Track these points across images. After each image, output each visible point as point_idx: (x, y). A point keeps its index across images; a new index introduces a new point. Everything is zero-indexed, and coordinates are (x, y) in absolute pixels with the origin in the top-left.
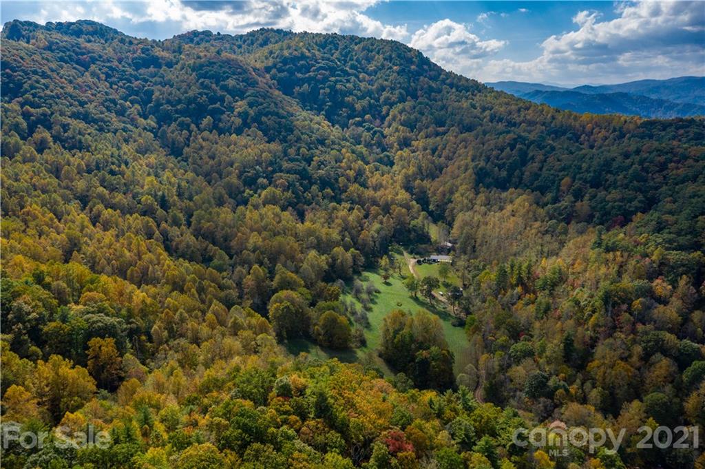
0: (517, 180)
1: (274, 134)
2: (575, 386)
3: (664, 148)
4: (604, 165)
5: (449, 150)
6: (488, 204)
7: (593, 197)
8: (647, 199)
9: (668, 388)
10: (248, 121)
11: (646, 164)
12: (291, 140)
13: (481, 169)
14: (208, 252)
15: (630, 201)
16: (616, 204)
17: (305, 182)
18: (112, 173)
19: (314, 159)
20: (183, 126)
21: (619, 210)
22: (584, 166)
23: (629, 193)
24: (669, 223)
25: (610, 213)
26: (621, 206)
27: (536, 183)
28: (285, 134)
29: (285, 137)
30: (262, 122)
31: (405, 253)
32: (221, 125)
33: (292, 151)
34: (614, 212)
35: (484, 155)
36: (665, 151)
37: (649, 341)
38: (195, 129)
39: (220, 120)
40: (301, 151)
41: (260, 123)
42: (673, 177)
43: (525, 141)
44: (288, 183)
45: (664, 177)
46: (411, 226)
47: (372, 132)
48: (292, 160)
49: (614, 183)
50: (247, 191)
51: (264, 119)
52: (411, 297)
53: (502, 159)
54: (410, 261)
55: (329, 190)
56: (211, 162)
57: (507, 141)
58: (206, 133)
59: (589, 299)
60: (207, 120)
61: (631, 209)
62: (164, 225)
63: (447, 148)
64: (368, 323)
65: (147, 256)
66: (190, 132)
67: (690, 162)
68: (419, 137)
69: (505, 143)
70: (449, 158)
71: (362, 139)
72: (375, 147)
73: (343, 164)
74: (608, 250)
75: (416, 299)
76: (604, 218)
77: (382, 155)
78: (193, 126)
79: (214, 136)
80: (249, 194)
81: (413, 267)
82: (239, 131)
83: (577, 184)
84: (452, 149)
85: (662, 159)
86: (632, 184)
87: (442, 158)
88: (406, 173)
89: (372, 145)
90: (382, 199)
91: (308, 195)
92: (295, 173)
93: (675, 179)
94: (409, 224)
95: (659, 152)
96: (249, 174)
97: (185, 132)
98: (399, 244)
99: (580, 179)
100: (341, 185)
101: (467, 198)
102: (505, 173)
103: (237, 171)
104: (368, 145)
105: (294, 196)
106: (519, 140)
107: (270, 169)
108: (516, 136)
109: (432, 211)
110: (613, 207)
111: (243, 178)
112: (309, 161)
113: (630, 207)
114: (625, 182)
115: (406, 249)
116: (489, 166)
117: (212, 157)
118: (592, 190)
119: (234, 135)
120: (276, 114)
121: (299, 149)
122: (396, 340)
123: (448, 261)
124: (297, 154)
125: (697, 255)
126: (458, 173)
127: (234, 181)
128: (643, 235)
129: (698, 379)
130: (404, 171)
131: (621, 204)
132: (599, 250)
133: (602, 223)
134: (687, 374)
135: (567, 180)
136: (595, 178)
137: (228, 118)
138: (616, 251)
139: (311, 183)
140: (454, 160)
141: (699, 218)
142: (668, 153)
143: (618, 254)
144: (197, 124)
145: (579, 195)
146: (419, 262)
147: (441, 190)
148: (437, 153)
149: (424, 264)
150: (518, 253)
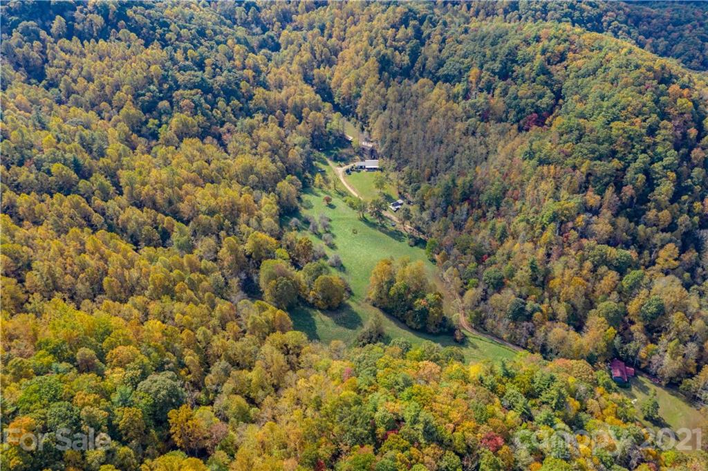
0: (421, 66)
1: (148, 33)
2: (546, 305)
3: (562, 35)
4: (509, 54)
5: (339, 28)
6: (401, 100)
7: (505, 92)
8: (554, 93)
9: (615, 295)
10: (111, 19)
11: (548, 55)
12: (170, 39)
13: (384, 56)
14: (159, 224)
15: (541, 97)
16: (529, 100)
17: (210, 96)
19: (206, 61)
20: (30, 35)
21: (532, 107)
22: (489, 53)
23: (539, 88)
24: (587, 129)
25: (524, 110)
26: (534, 103)
27: (440, 73)
28: (161, 31)
29: (162, 35)
30: (128, 17)
31: (329, 162)
32: (78, 27)
33: (179, 56)
34: (529, 109)
35: (379, 35)
36: (562, 38)
37: (595, 256)
38: (47, 36)
39: (73, 19)
40: (189, 54)
41: (127, 19)
42: (573, 70)
43: (416, 15)
44: (194, 103)
45: (566, 68)
46: (327, 129)
48: (184, 69)
49: (523, 76)
50: (151, 120)
51: (129, 12)
52: (361, 220)
53: (399, 41)
54: (338, 170)
55: (236, 102)
56: (92, 86)
57: (399, 16)
58: (64, 42)
59: (537, 216)
60: (58, 22)
61: (543, 106)
63: (336, 25)
64: (342, 265)
65: (115, 258)
66: (43, 42)
67: (586, 52)
68: (299, 10)
69: (397, 18)
70: (341, 39)
71: (237, 16)
72: (253, 26)
73: (237, 63)
74: (542, 162)
75: (365, 220)
76: (519, 116)
77: (265, 36)
78: (43, 33)
79: (74, 44)
80: (153, 124)
81: (344, 177)
82: (104, 34)
83: (486, 76)
84: (342, 26)
85: (561, 47)
86: (538, 78)
87: (334, 39)
88: (300, 61)
89: (249, 24)
90: (290, 100)
91: (217, 113)
92: (195, 87)
93: (576, 72)
94: (326, 127)
95: (557, 39)
96: (146, 98)
97: (36, 43)
98: (319, 151)
99: (488, 70)
100: (243, 91)
101: (378, 92)
102: (407, 58)
103: (130, 96)
104: (245, 24)
105: (205, 118)
106: (410, 14)
107: (166, 86)
108: (407, 10)
109: (338, 104)
110: (527, 105)
111: (140, 103)
112: (201, 66)
113: (541, 103)
114: (532, 75)
115: (328, 155)
116: (389, 51)
117: (90, 79)
118: (501, 83)
119: (101, 42)
120: (141, 4)
121: (185, 50)
122: (391, 293)
123: (377, 167)
124: (186, 59)
125: (616, 163)
126: (358, 59)
127: (133, 111)
128: (568, 144)
129: (636, 285)
130: (297, 58)
131: (533, 100)
132: (534, 162)
133: (518, 121)
134: (627, 281)
135: (475, 71)
136: (502, 69)
137: (83, 15)
138: (550, 164)
139: (215, 96)
140: (347, 41)
141: (612, 124)
142: (565, 41)
143: (552, 167)
144: (47, 29)
145: (489, 88)
146: (348, 171)
147: (346, 81)
148: (326, 32)
149: (353, 173)
150: (450, 159)
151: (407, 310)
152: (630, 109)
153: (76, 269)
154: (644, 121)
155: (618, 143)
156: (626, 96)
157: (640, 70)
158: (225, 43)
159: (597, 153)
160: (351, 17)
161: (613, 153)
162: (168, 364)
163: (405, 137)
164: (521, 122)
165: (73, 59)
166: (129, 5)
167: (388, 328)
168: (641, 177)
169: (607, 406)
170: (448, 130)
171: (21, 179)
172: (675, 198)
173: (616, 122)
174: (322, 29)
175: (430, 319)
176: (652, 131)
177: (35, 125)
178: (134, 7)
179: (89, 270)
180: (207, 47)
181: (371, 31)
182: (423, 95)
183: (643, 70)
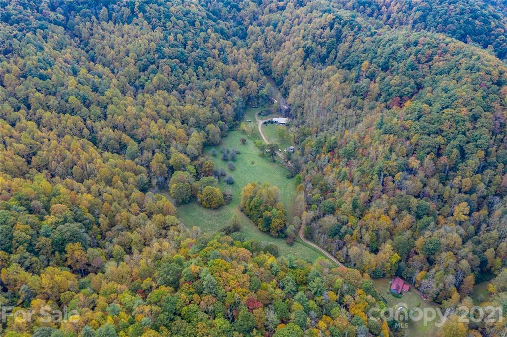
0: (334, 57)
2: (357, 231)
3: (433, 42)
5: (287, 26)
8: (417, 84)
10: (135, 10)
11: (419, 56)
12: (169, 26)
13: (309, 48)
15: (406, 86)
16: (396, 87)
17: (183, 65)
18: (42, 77)
19: (188, 42)
20: (85, 18)
21: (398, 93)
22: (379, 51)
23: (406, 79)
24: (426, 112)
25: (391, 94)
26: (399, 90)
27: (345, 63)
28: (165, 21)
29: (165, 23)
31: (256, 116)
32: (115, 15)
33: (171, 37)
34: (395, 94)
35: (311, 33)
36: (433, 45)
37: (402, 202)
38: (95, 20)
39: (113, 10)
40: (178, 37)
41: (144, 12)
42: (435, 68)
43: (341, 21)
44: (171, 68)
45: (430, 66)
46: (259, 94)
47: (229, 6)
48: (172, 46)
49: (397, 70)
50: (143, 76)
51: (147, 8)
52: (260, 155)
53: (323, 38)
54: (259, 122)
55: (201, 70)
56: (113, 52)
57: (329, 21)
58: (104, 24)
59: (371, 169)
60: (104, 11)
61: (405, 93)
62: (88, 122)
65: (84, 156)
66: (92, 22)
67: (448, 56)
68: (265, 12)
69: (326, 22)
70: (286, 34)
71: (222, 14)
72: (232, 20)
73: (209, 44)
75: (263, 157)
76: (388, 98)
78: (93, 17)
79: (111, 26)
80: (143, 79)
81: (262, 127)
82: (129, 21)
83: (373, 67)
85: (431, 51)
86: (408, 72)
87: (281, 34)
88: (256, 46)
90: (239, 72)
91: (186, 76)
92: (175, 58)
93: (436, 70)
94: (258, 92)
95: (429, 45)
96: (142, 62)
97: (88, 24)
99: (375, 63)
100: (209, 63)
101: (298, 72)
102: (325, 50)
103: (133, 60)
104: (227, 19)
105: (176, 78)
106: (336, 20)
107: (157, 56)
108: (335, 17)
110: (394, 90)
111: (138, 65)
112: (184, 45)
113: (405, 91)
114: (404, 70)
116: (314, 45)
117: (112, 47)
118: (382, 74)
119: (126, 25)
120: (156, 2)
121: (176, 34)
122: (251, 204)
123: (285, 123)
124: (176, 39)
125: (439, 139)
126: (292, 48)
127: (132, 69)
128: (409, 121)
129: (425, 227)
130: (254, 44)
131: (399, 88)
132: (381, 131)
133: (386, 101)
134: (420, 223)
135: (366, 63)
136: (385, 63)
137: (119, 8)
138: (390, 134)
139: (188, 65)
140: (290, 35)
141: (445, 111)
142: (435, 47)
143: (392, 136)
144: (96, 15)
145: (372, 77)
146: (265, 123)
147: (281, 63)
148: (277, 29)
149: (268, 125)
150: (330, 123)
151: (259, 218)
152: (461, 101)
153: (60, 159)
154: (471, 111)
155: (445, 124)
156: (463, 91)
157: (480, 73)
158: (206, 31)
159: (427, 130)
160: (297, 20)
161: (439, 132)
162: (86, 220)
163: (306, 104)
164: (388, 103)
165: (107, 34)
166: (147, 3)
167: (245, 227)
168: (456, 152)
169: (360, 302)
170: (336, 103)
171: (50, 103)
172: (481, 170)
173: (448, 109)
174: (275, 26)
175: (272, 226)
176: (475, 118)
177: (69, 73)
178: (151, 4)
179: (67, 160)
180: (193, 33)
181: (305, 30)
182: (328, 77)
183: (482, 73)
